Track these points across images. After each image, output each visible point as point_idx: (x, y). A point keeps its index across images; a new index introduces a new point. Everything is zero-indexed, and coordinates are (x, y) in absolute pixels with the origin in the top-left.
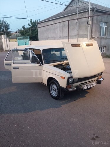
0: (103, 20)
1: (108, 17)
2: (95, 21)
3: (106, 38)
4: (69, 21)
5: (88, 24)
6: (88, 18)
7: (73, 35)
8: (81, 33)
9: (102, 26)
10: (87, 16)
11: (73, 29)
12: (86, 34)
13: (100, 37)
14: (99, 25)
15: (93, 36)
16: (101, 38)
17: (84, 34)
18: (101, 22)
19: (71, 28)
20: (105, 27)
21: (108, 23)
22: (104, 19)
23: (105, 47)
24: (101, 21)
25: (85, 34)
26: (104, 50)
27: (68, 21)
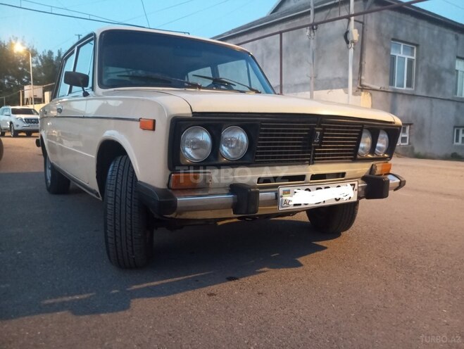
0: (401, 35)
1: (416, 25)
2: (371, 35)
3: (412, 96)
4: (283, 34)
5: (348, 42)
6: (345, 21)
7: (297, 81)
8: (326, 73)
9: (398, 55)
10: (344, 13)
11: (298, 62)
12: (339, 78)
13: (390, 89)
14: (388, 51)
15: (364, 83)
16: (395, 93)
17: (335, 79)
18: (393, 39)
19: (289, 58)
20: (407, 57)
21: (417, 46)
22: (404, 30)
23: (410, 124)
24: (392, 36)
25: (336, 76)
26: (407, 135)
27: (281, 33)
